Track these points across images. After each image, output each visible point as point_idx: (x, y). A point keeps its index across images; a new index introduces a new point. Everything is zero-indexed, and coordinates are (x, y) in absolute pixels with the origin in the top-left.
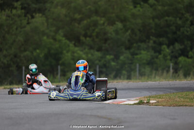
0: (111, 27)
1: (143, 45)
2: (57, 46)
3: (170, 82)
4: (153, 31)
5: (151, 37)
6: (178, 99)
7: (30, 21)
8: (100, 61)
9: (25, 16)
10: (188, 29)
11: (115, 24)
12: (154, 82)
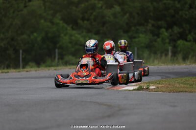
0: (109, 10)
1: (141, 28)
2: (55, 29)
3: (169, 66)
4: (151, 14)
5: (150, 21)
6: (178, 85)
7: (27, 4)
10: (187, 13)
11: (113, 7)
12: (153, 67)
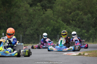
0: (85, 16)
2: (58, 25)
8: (79, 33)
9: (42, 10)
